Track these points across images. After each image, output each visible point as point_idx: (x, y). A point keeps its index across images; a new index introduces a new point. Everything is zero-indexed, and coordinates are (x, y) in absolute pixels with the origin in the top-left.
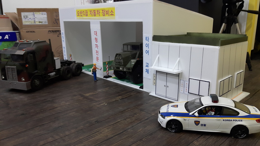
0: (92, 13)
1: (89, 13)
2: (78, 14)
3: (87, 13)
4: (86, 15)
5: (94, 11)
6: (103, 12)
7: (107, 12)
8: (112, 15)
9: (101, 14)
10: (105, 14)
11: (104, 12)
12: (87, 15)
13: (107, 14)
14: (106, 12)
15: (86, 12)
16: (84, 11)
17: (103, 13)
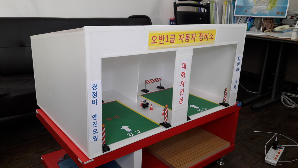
0: (183, 38)
1: (177, 37)
2: (153, 42)
3: (174, 38)
4: (171, 41)
5: (187, 35)
7: (207, 36)
8: (211, 39)
9: (197, 38)
11: (203, 35)
12: (174, 41)
13: (205, 38)
16: (167, 36)
17: (200, 37)
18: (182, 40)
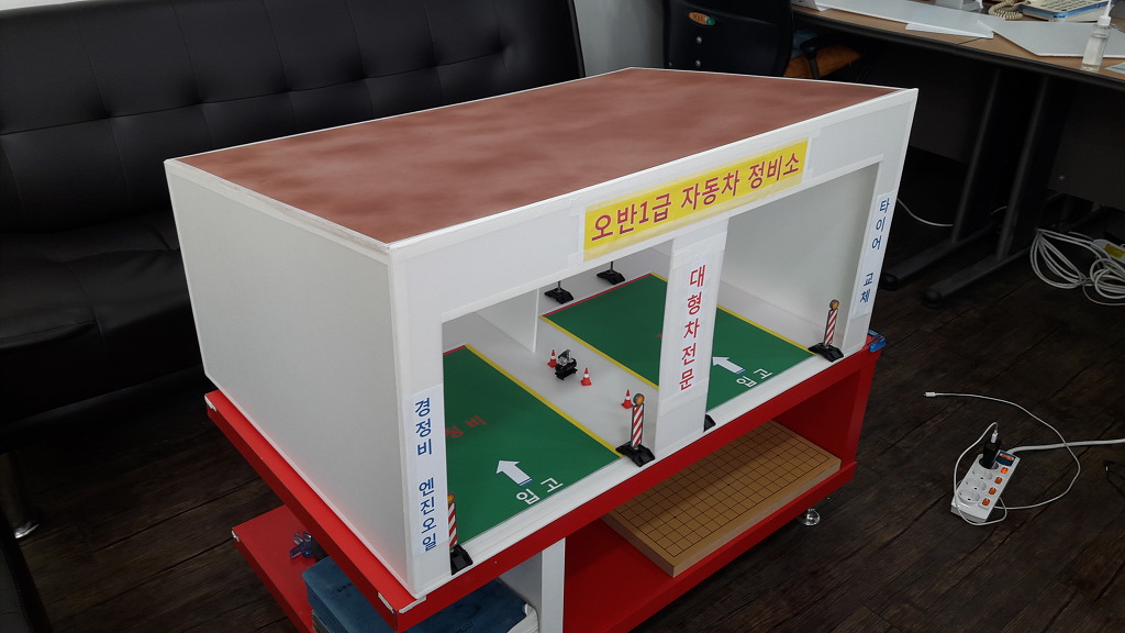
0: (697, 194)
1: (677, 199)
2: (599, 233)
3: (668, 204)
4: (656, 215)
5: (710, 184)
6: (754, 173)
7: (775, 167)
8: (791, 171)
9: (744, 183)
10: (764, 177)
11: (762, 169)
12: (666, 213)
13: (769, 176)
14: (770, 168)
15: (664, 201)
16: (645, 205)
17: (754, 177)
18: (691, 202)
